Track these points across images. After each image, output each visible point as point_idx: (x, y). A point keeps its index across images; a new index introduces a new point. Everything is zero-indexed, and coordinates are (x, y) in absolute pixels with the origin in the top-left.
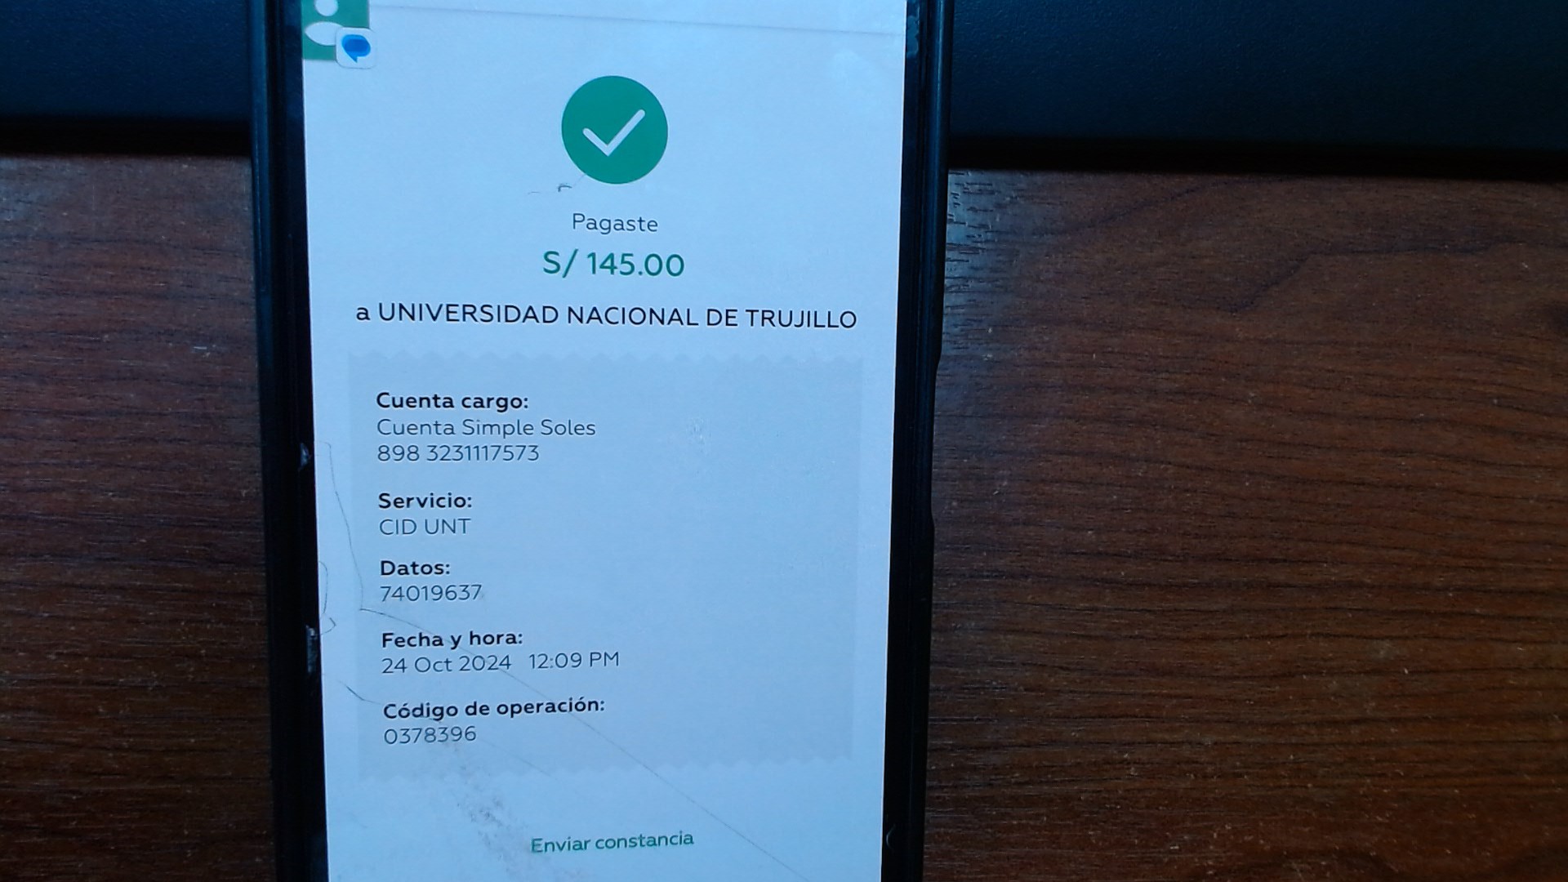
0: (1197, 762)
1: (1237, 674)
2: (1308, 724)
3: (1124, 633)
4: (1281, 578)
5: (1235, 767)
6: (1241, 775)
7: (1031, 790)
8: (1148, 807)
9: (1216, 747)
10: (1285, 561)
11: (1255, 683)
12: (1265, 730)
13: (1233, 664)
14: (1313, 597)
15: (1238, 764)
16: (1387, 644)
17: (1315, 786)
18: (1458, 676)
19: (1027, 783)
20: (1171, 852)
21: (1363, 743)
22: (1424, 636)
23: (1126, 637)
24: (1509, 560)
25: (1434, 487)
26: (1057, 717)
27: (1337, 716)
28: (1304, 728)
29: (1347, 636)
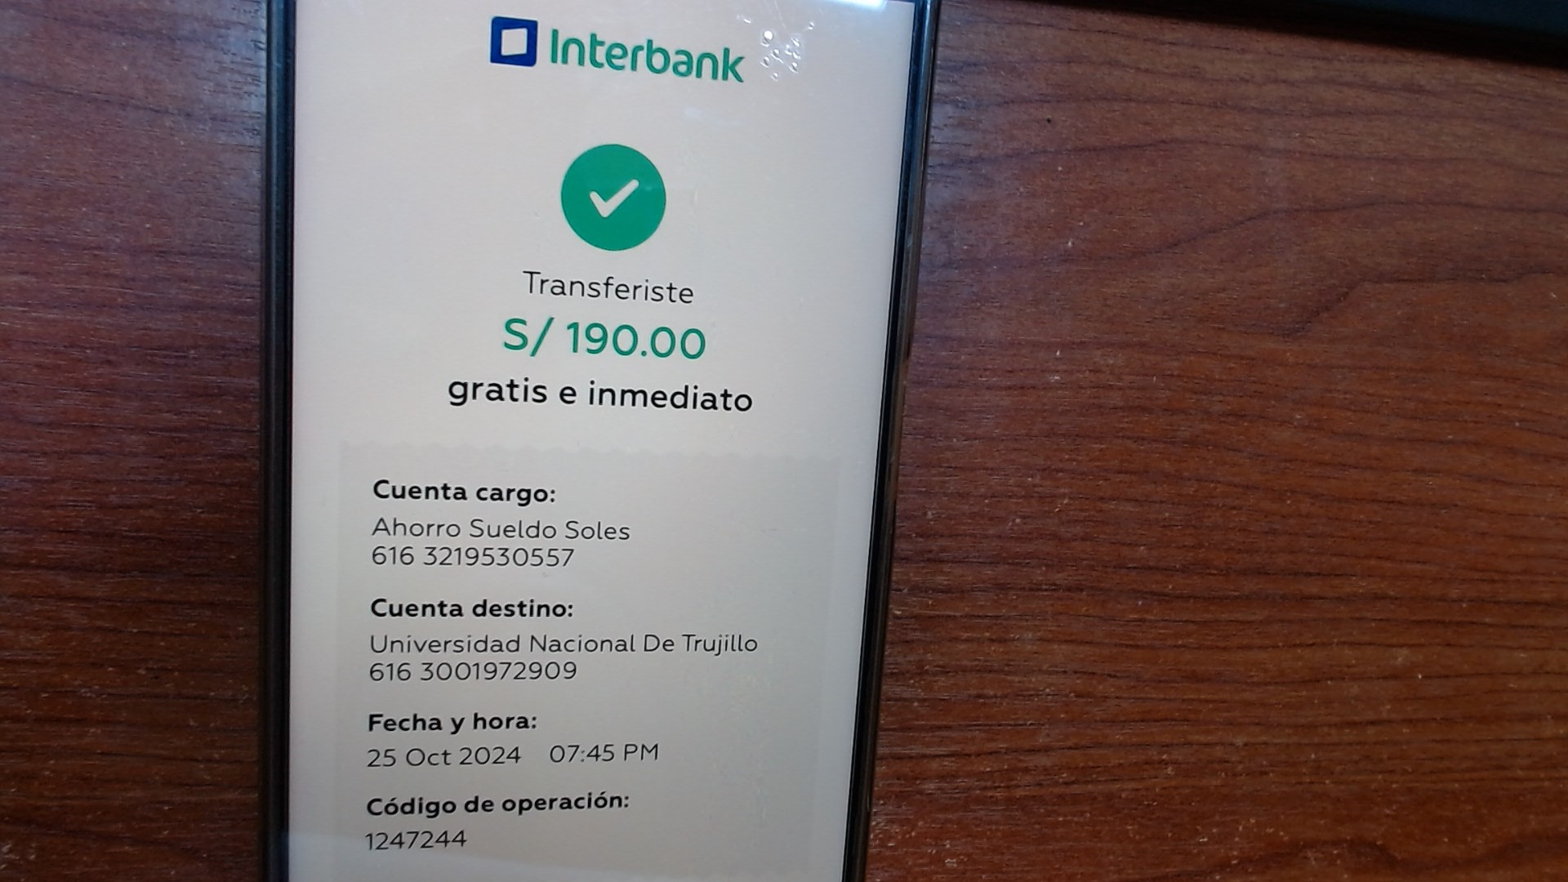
0: (1226, 762)
1: (1268, 680)
2: (1330, 726)
3: (1169, 642)
4: (1314, 590)
5: (1262, 766)
6: (1266, 773)
7: (1076, 789)
8: (1182, 803)
9: (1246, 748)
10: (1319, 574)
11: (1284, 688)
12: (1290, 732)
13: (1266, 671)
14: (1342, 608)
15: (1265, 763)
16: (1405, 651)
17: (1332, 783)
18: (1466, 680)
19: (1073, 783)
20: (1200, 844)
21: (1375, 744)
22: (1438, 645)
23: (1170, 646)
24: (1518, 574)
25: (1456, 506)
26: (1103, 722)
27: (1356, 718)
28: (1326, 729)
29: (1370, 644)
